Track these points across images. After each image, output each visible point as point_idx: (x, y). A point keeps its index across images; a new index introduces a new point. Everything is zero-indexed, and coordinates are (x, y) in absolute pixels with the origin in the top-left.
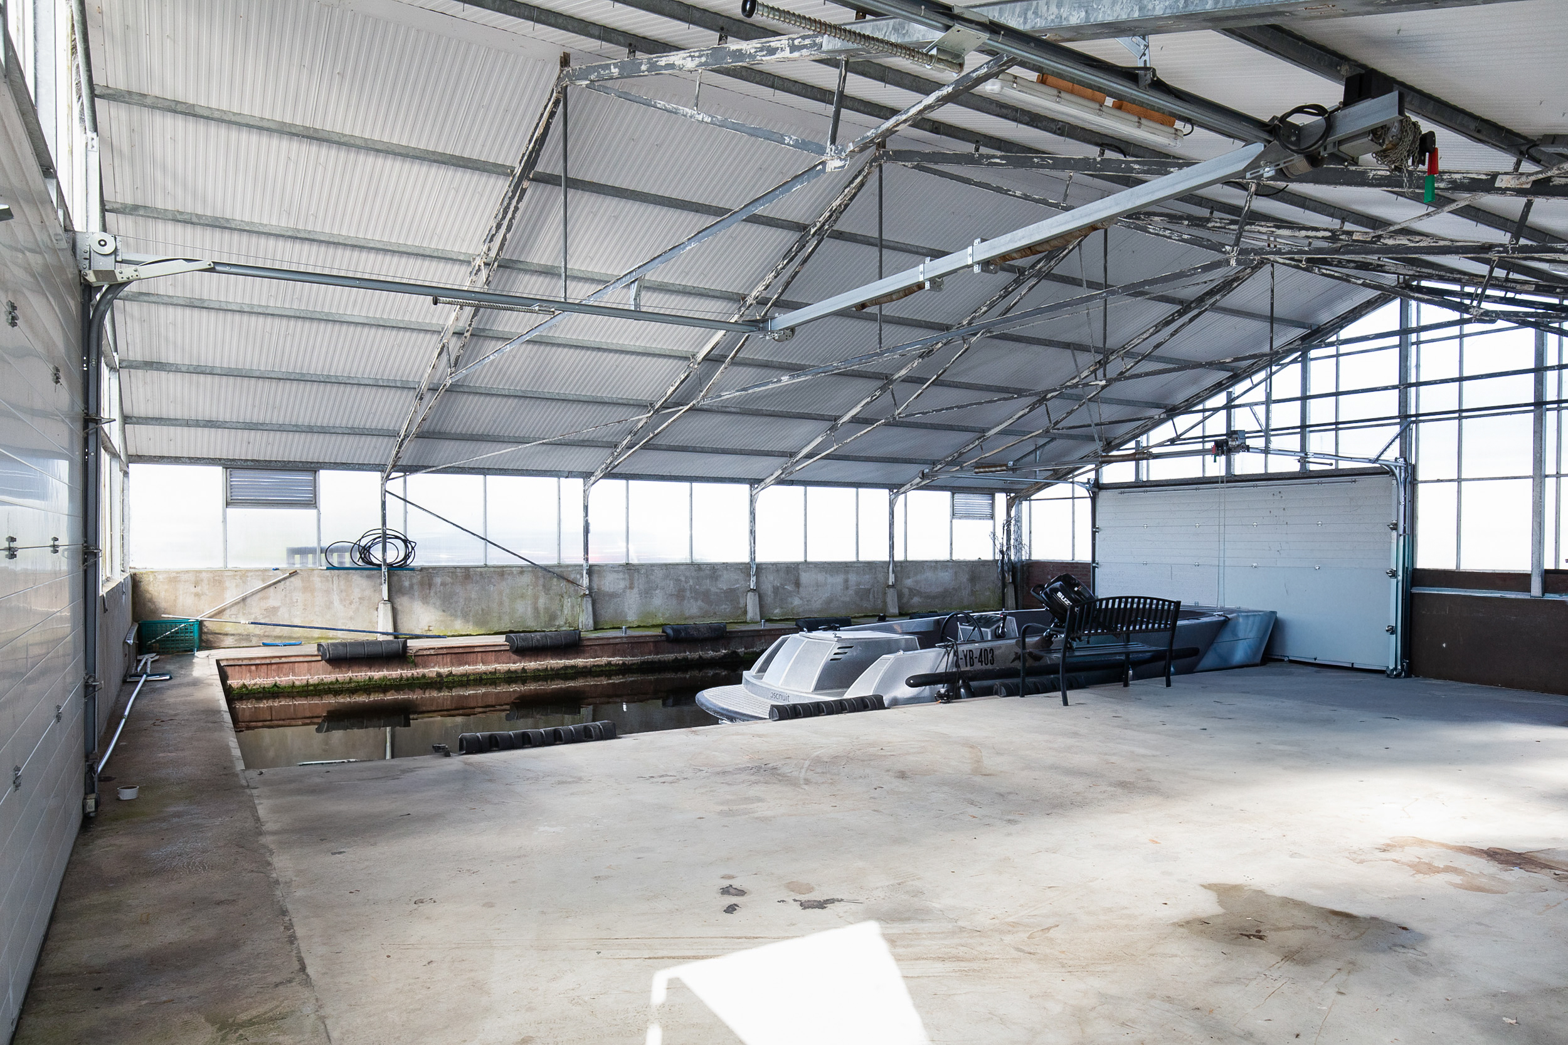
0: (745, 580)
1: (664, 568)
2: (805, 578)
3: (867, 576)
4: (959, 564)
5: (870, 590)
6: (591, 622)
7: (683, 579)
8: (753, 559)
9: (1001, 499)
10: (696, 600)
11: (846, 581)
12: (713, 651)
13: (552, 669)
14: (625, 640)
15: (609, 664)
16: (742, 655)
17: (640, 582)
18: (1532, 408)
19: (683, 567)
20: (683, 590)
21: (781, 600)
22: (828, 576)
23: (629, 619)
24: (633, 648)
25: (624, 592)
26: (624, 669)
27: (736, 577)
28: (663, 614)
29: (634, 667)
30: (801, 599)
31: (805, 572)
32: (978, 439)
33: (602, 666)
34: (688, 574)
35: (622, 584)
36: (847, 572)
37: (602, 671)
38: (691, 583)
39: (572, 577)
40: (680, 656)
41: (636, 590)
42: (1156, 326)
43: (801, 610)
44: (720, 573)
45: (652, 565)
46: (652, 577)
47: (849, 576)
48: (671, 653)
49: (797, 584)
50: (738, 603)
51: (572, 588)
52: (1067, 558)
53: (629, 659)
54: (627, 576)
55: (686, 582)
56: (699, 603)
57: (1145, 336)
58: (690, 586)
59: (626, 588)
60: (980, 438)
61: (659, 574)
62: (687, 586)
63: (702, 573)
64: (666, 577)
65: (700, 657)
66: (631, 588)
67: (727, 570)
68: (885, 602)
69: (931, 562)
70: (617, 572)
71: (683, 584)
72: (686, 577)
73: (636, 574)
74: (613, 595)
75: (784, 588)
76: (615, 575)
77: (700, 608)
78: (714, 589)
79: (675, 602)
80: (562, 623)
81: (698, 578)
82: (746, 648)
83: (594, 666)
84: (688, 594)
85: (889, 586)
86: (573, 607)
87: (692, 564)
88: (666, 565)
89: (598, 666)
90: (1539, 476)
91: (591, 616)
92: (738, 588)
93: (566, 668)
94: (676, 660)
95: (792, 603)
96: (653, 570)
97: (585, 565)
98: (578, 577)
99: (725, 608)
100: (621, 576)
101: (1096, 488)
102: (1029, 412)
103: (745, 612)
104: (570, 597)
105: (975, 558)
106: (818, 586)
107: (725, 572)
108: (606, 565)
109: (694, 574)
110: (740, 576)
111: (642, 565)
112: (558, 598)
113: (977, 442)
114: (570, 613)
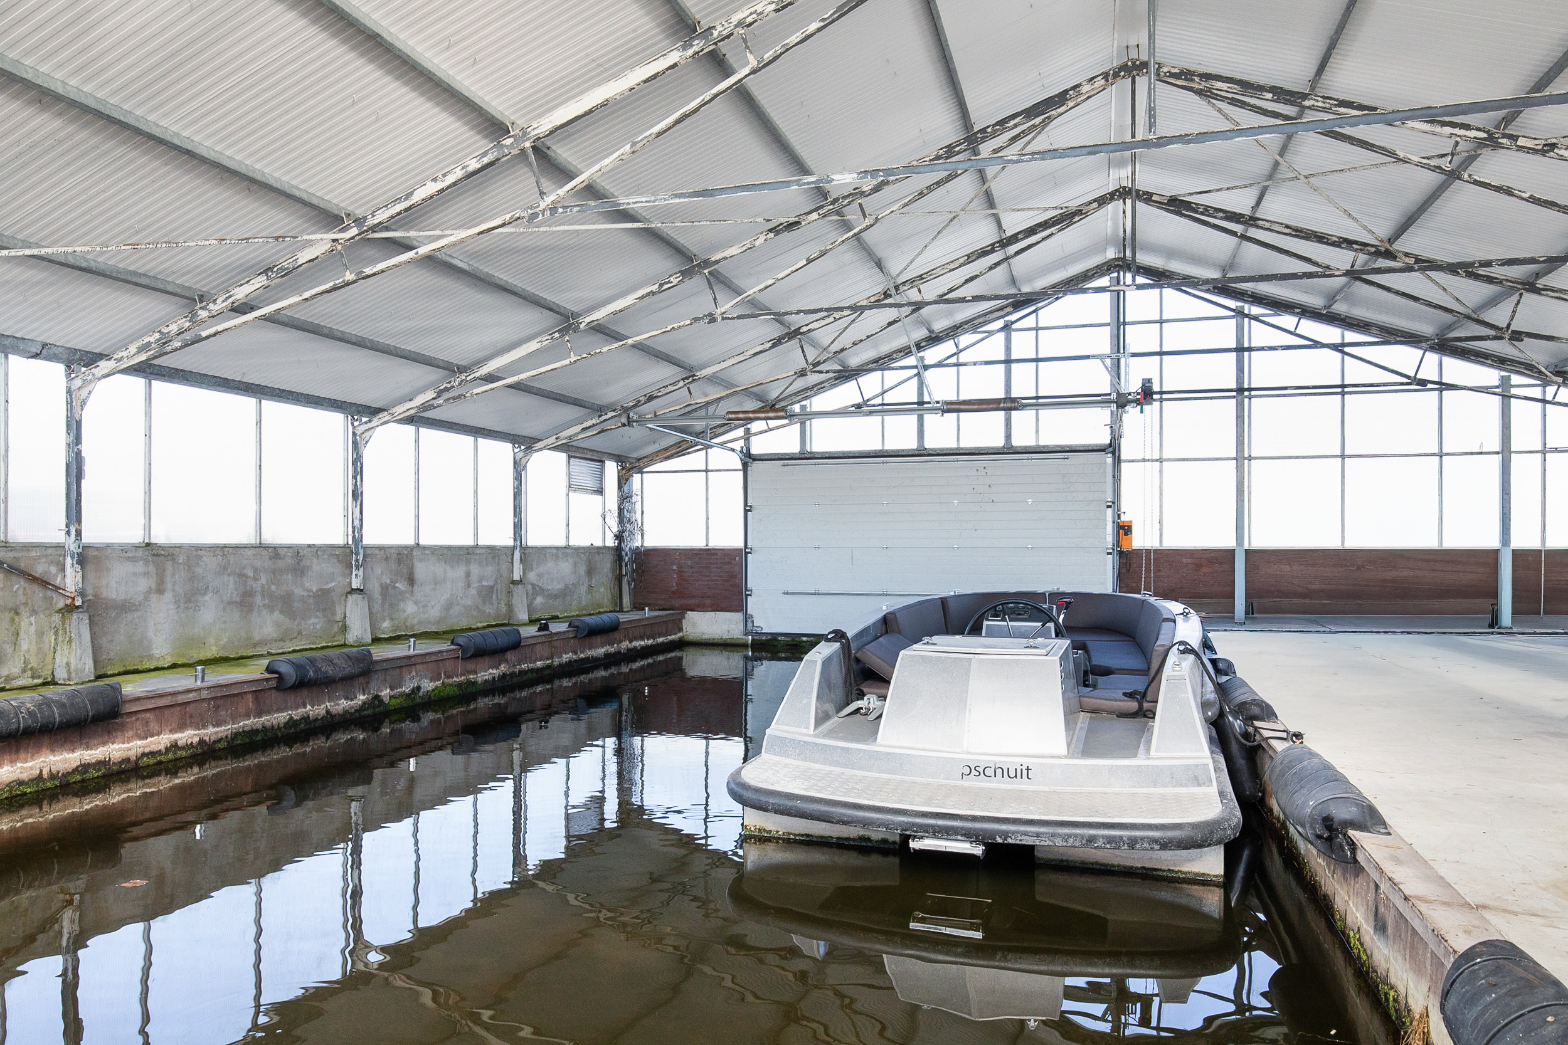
0: (344, 575)
1: (219, 552)
2: (422, 570)
3: (490, 568)
4: (577, 550)
5: (492, 588)
6: (89, 664)
7: (250, 574)
8: (358, 540)
9: (611, 469)
10: (271, 609)
11: (468, 575)
12: (347, 698)
13: (53, 776)
14: (205, 694)
15: (174, 746)
16: (386, 700)
17: (176, 579)
18: (1234, 394)
19: (250, 552)
20: (248, 594)
21: (391, 606)
22: (448, 568)
23: (156, 652)
24: (217, 707)
25: (146, 599)
26: (204, 754)
27: (331, 570)
28: (218, 639)
29: (221, 745)
30: (416, 603)
31: (421, 561)
32: (683, 379)
33: (159, 752)
34: (258, 564)
35: (143, 584)
36: (468, 562)
37: (160, 763)
38: (263, 581)
39: (39, 570)
40: (297, 714)
41: (168, 596)
42: (968, 256)
43: (415, 621)
44: (308, 563)
45: (198, 548)
46: (199, 570)
47: (472, 568)
48: (279, 710)
49: (411, 581)
50: (334, 614)
51: (39, 593)
52: (698, 543)
53: (211, 732)
54: (152, 568)
55: (256, 579)
56: (277, 615)
57: (952, 266)
58: (263, 586)
59: (149, 591)
60: (687, 378)
61: (210, 563)
62: (257, 586)
63: (280, 564)
64: (224, 569)
65: (328, 712)
66: (160, 591)
67: (318, 556)
68: (510, 606)
69: (550, 548)
70: (133, 559)
71: (250, 582)
72: (256, 570)
73: (169, 566)
74: (124, 607)
75: (394, 587)
76: (130, 567)
77: (278, 625)
78: (298, 592)
79: (236, 615)
80: (16, 671)
81: (274, 572)
82: (392, 689)
83: (144, 755)
84: (258, 600)
85: (513, 582)
86: (40, 634)
87: (261, 546)
88: (224, 547)
89: (152, 754)
90: (1241, 458)
91: (90, 651)
92: (332, 590)
93: (84, 767)
94: (291, 723)
95: (404, 611)
96: (200, 557)
97: (71, 544)
98: (53, 569)
99: (315, 623)
100: (140, 567)
101: (748, 458)
102: (771, 348)
103: (344, 629)
104: (34, 612)
105: (587, 544)
106: (436, 584)
107: (315, 561)
108: (108, 546)
109: (268, 564)
110: (337, 569)
111: (180, 547)
112: (8, 615)
113: (681, 384)
114: (34, 648)
